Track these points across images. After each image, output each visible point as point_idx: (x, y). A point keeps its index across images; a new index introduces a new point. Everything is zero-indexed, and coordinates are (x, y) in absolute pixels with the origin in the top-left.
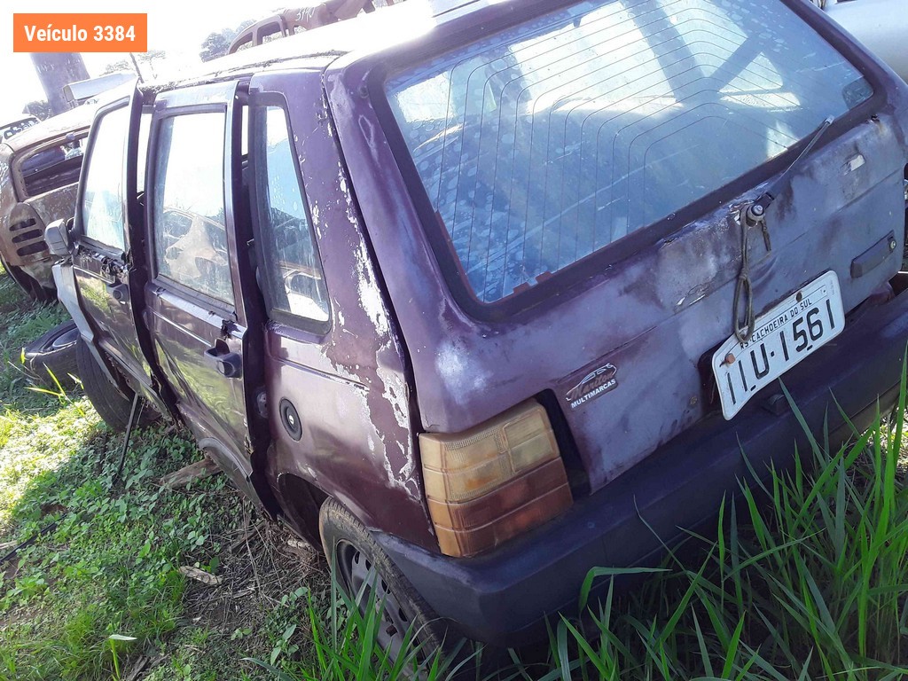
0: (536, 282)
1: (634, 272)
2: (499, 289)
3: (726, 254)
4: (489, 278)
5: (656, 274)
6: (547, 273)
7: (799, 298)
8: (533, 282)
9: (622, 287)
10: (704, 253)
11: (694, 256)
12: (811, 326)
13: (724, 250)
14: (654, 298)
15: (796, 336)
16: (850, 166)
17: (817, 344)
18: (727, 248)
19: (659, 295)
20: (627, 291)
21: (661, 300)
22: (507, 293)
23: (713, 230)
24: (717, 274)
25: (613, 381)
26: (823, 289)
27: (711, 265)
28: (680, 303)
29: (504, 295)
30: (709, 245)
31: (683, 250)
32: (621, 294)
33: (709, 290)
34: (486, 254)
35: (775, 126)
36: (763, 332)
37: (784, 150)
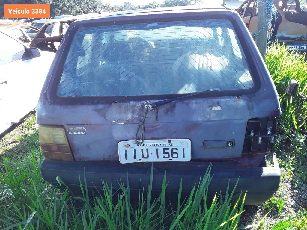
0: (74, 97)
1: (100, 106)
2: (64, 94)
3: (137, 115)
4: (63, 90)
5: (107, 110)
6: (79, 96)
7: (170, 141)
8: (74, 96)
9: (94, 109)
10: (128, 111)
11: (123, 110)
12: (173, 153)
13: (136, 113)
14: (104, 116)
15: (164, 153)
16: (212, 108)
17: (174, 160)
18: (138, 113)
19: (106, 116)
20: (95, 110)
21: (107, 118)
22: (65, 96)
23: (134, 106)
24: (131, 119)
25: (84, 133)
26: (183, 144)
27: (130, 116)
28: (114, 122)
29: (64, 96)
30: (131, 109)
31: (120, 107)
32: (93, 110)
33: (126, 123)
34: (67, 84)
35: (190, 84)
36: (149, 145)
37: (187, 93)
